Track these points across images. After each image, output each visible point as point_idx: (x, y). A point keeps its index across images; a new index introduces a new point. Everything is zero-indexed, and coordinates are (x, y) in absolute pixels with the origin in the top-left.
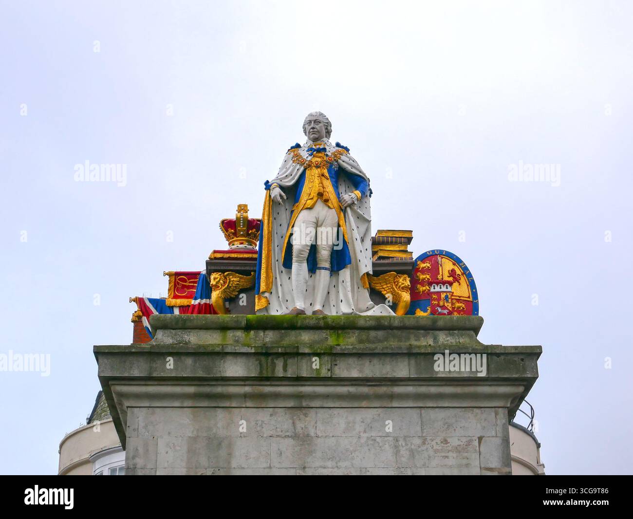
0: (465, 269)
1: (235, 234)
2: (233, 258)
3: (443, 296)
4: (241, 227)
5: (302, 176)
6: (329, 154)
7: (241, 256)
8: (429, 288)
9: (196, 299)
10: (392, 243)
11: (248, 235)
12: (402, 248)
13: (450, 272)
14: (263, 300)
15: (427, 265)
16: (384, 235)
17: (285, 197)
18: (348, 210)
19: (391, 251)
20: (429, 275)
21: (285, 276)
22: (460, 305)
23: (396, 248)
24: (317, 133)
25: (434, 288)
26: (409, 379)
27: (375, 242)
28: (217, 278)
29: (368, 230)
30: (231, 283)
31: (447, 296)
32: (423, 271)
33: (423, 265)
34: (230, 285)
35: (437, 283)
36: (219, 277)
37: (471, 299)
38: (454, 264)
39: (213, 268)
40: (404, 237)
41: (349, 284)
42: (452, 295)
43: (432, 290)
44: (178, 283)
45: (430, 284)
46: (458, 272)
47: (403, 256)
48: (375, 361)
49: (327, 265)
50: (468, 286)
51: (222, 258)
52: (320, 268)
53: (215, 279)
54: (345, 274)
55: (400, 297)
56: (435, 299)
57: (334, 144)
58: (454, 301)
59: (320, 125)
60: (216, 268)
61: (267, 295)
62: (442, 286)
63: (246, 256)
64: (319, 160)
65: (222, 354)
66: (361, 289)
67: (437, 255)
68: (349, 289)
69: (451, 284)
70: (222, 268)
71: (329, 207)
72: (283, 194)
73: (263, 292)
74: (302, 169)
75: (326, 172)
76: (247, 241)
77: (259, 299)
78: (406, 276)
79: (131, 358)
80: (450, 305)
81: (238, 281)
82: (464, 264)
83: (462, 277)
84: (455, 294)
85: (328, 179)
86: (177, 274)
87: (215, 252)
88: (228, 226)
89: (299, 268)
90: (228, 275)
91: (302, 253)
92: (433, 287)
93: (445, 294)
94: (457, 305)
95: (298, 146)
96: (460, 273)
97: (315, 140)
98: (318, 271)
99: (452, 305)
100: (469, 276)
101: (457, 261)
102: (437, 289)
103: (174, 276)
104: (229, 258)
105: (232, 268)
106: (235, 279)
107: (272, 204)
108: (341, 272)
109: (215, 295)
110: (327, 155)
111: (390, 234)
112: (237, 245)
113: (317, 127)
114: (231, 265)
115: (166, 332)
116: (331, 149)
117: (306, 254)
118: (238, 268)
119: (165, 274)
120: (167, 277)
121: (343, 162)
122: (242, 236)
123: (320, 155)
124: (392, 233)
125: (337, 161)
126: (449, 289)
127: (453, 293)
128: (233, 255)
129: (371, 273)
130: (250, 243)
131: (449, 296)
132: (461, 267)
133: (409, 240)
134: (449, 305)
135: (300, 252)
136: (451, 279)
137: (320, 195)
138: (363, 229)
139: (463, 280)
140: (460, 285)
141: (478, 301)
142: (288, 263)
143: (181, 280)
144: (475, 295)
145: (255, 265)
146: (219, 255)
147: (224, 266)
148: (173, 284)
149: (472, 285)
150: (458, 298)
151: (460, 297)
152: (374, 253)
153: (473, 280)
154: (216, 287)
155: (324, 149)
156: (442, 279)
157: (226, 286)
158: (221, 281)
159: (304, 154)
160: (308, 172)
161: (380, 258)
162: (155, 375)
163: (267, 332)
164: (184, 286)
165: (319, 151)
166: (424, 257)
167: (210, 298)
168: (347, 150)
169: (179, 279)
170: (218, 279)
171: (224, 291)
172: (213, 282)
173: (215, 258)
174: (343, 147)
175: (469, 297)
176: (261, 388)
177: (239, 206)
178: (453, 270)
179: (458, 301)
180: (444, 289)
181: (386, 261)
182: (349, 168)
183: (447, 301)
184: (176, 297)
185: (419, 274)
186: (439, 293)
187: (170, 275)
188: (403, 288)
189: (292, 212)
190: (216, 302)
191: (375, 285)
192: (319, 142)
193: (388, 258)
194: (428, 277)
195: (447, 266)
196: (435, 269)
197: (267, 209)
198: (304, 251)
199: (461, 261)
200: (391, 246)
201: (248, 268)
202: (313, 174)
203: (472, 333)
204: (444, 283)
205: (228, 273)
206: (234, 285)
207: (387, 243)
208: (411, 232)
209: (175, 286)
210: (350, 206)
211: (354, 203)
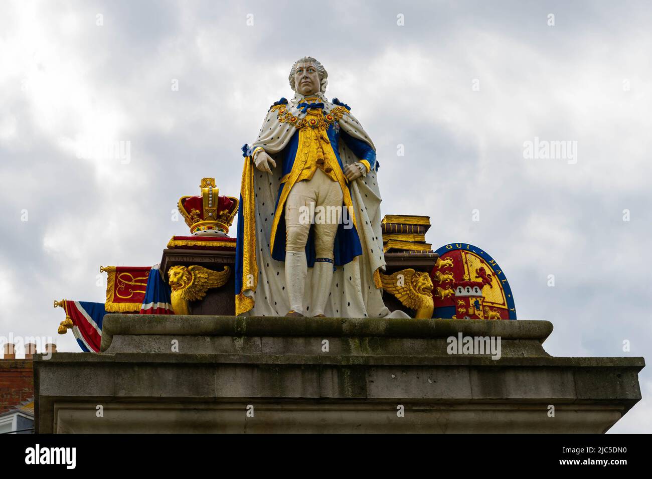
0: (496, 268)
1: (201, 216)
2: (200, 246)
3: (472, 302)
4: (208, 206)
5: (294, 139)
6: (328, 111)
7: (211, 244)
8: (454, 291)
9: (147, 303)
10: (405, 232)
11: (219, 217)
12: (418, 239)
13: (478, 271)
14: (247, 302)
15: (448, 262)
16: (394, 221)
17: (275, 165)
18: (355, 184)
19: (406, 242)
20: (451, 274)
21: (272, 271)
22: (494, 313)
23: (410, 238)
24: (310, 84)
25: (460, 292)
26: (471, 402)
27: (388, 231)
28: (179, 273)
30: (197, 280)
31: (476, 302)
32: (444, 270)
34: (196, 283)
35: (464, 285)
36: (182, 271)
37: (506, 307)
38: (482, 262)
39: (173, 259)
40: (420, 225)
41: (359, 282)
42: (483, 301)
43: (458, 294)
44: (120, 282)
45: (454, 286)
46: (488, 271)
47: (421, 248)
49: (330, 256)
50: (501, 289)
51: (185, 247)
52: (321, 260)
53: (175, 274)
54: (354, 268)
55: (420, 301)
56: (461, 306)
58: (487, 309)
59: (314, 74)
60: (177, 259)
61: (251, 294)
62: (470, 290)
63: (217, 244)
64: (315, 118)
66: (372, 289)
67: (459, 249)
68: (359, 288)
69: (480, 286)
70: (185, 260)
71: (332, 180)
72: (272, 160)
73: (247, 291)
74: (293, 129)
75: (325, 134)
76: (217, 225)
77: (241, 300)
80: (482, 313)
81: (206, 278)
82: (494, 262)
83: (492, 277)
84: (486, 300)
85: (328, 143)
86: (119, 270)
87: (175, 238)
88: (190, 206)
89: (295, 258)
90: (193, 269)
91: (300, 237)
92: (458, 290)
93: (474, 299)
94: (491, 313)
96: (491, 274)
97: (308, 94)
98: (317, 264)
99: (484, 314)
100: (502, 277)
101: (485, 257)
102: (464, 293)
103: (115, 273)
104: (195, 247)
105: (198, 260)
106: (203, 275)
108: (346, 266)
109: (176, 296)
110: (325, 113)
111: (402, 221)
112: (203, 231)
113: (311, 76)
114: (195, 257)
115: (126, 338)
116: (330, 107)
117: (305, 240)
118: (207, 260)
119: (102, 270)
120: (105, 274)
121: (346, 122)
122: (212, 218)
123: (316, 112)
124: (404, 219)
125: (338, 121)
126: (479, 294)
127: (484, 298)
128: (199, 243)
130: (222, 228)
131: (480, 303)
132: (491, 265)
133: (427, 227)
134: (480, 314)
135: (298, 235)
136: (480, 280)
137: (321, 163)
138: (372, 209)
139: (495, 281)
140: (491, 287)
141: (515, 310)
143: (124, 277)
144: (510, 301)
146: (180, 243)
147: (186, 256)
148: (113, 283)
149: (506, 288)
150: (490, 305)
151: (493, 303)
152: (385, 244)
153: (507, 283)
154: (178, 285)
155: (321, 106)
156: (470, 280)
157: (191, 284)
158: (184, 278)
159: (294, 111)
160: (301, 135)
161: (392, 250)
163: (265, 340)
164: (128, 287)
165: (314, 107)
166: (444, 252)
167: (168, 300)
169: (121, 277)
170: (180, 275)
171: (188, 292)
172: (172, 278)
173: (177, 247)
174: (342, 105)
175: (504, 304)
177: (204, 180)
178: (482, 269)
179: (492, 308)
180: (472, 292)
181: (399, 254)
182: (353, 131)
183: (478, 309)
184: (117, 300)
185: (438, 273)
186: (466, 299)
187: (109, 271)
188: (424, 290)
190: (178, 305)
191: (386, 286)
192: (312, 97)
193: (402, 251)
194: (451, 277)
197: (247, 181)
198: (302, 235)
199: (491, 259)
200: (404, 236)
201: (219, 261)
202: (307, 137)
203: (537, 342)
204: (472, 285)
205: (193, 266)
206: (200, 283)
207: (399, 232)
208: (428, 218)
209: (116, 286)
210: (356, 179)
211: (362, 176)
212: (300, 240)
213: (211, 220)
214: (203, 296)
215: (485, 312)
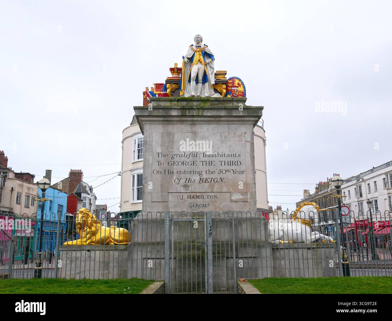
0: (242, 82)
1: (174, 72)
3: (235, 91)
4: (176, 70)
5: (194, 55)
6: (202, 48)
7: (176, 79)
9: (162, 92)
10: (221, 75)
11: (178, 72)
12: (224, 76)
14: (182, 92)
15: (231, 81)
16: (218, 72)
17: (189, 61)
18: (208, 65)
19: (220, 77)
21: (189, 85)
23: (222, 76)
24: (198, 41)
26: (225, 116)
27: (216, 75)
29: (213, 71)
31: (237, 91)
32: (230, 83)
33: (230, 81)
34: (173, 88)
35: (234, 87)
37: (244, 92)
39: (167, 82)
40: (224, 73)
41: (208, 87)
43: (232, 89)
45: (232, 87)
46: (240, 83)
47: (224, 79)
48: (215, 110)
49: (201, 82)
51: (170, 80)
52: (199, 83)
53: (168, 86)
54: (207, 84)
55: (223, 91)
56: (233, 92)
57: (203, 45)
59: (199, 38)
60: (168, 82)
61: (183, 91)
63: (177, 79)
64: (199, 49)
65: (171, 109)
66: (211, 89)
67: (234, 78)
68: (208, 89)
69: (238, 87)
70: (171, 82)
71: (202, 64)
72: (188, 60)
73: (182, 90)
74: (194, 52)
75: (201, 53)
76: (177, 74)
77: (181, 92)
78: (225, 85)
79: (144, 110)
84: (239, 90)
85: (201, 55)
86: (157, 84)
87: (168, 78)
88: (172, 70)
89: (193, 83)
94: (240, 93)
95: (192, 45)
97: (198, 43)
98: (198, 83)
100: (243, 84)
101: (240, 80)
102: (234, 89)
104: (172, 80)
105: (173, 82)
106: (174, 86)
107: (185, 63)
108: (205, 84)
109: (168, 90)
111: (220, 72)
112: (174, 76)
113: (198, 39)
115: (154, 102)
116: (202, 46)
117: (195, 79)
118: (175, 82)
119: (153, 84)
120: (154, 85)
122: (176, 73)
123: (199, 48)
125: (204, 50)
126: (237, 89)
128: (173, 79)
129: (214, 84)
130: (178, 75)
133: (226, 74)
134: (237, 93)
135: (193, 78)
136: (238, 86)
137: (199, 60)
138: (212, 70)
139: (242, 86)
142: (189, 81)
143: (158, 86)
144: (245, 90)
145: (180, 82)
146: (169, 79)
149: (244, 87)
152: (215, 78)
154: (169, 88)
155: (200, 46)
156: (235, 85)
157: (171, 88)
158: (170, 86)
159: (194, 48)
160: (195, 53)
161: (217, 79)
162: (151, 115)
163: (184, 102)
164: (159, 88)
165: (199, 47)
166: (230, 79)
167: (167, 91)
168: (207, 46)
171: (171, 90)
172: (167, 87)
173: (168, 80)
174: (206, 45)
176: (182, 118)
177: (175, 64)
178: (239, 83)
180: (236, 88)
181: (219, 80)
182: (208, 52)
184: (157, 91)
185: (228, 84)
186: (234, 90)
187: (155, 84)
188: (224, 88)
189: (191, 66)
190: (169, 92)
191: (216, 87)
192: (199, 44)
193: (219, 79)
194: (231, 85)
195: (237, 82)
196: (233, 83)
197: (183, 65)
201: (178, 83)
202: (197, 55)
203: (244, 102)
204: (236, 87)
205: (172, 84)
207: (219, 75)
208: (226, 71)
209: (156, 88)
210: (208, 64)
211: (209, 63)
214: (174, 90)
215: (238, 93)
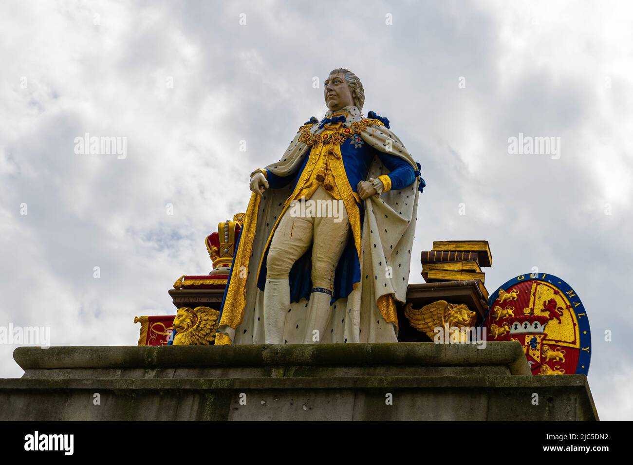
0: (575, 300)
1: (218, 252)
2: (208, 285)
3: (528, 339)
4: (225, 243)
5: (304, 157)
8: (510, 329)
10: (453, 260)
12: (467, 267)
13: (547, 304)
14: (226, 340)
15: (512, 294)
16: (443, 248)
17: (267, 185)
18: (369, 205)
19: (450, 272)
20: (512, 309)
22: (554, 354)
23: (458, 267)
24: (335, 97)
25: (516, 328)
27: (426, 260)
28: (182, 316)
30: (204, 322)
31: (534, 341)
33: (506, 296)
34: (202, 326)
35: (522, 321)
36: (186, 314)
37: (578, 346)
38: (556, 293)
39: (178, 301)
40: (473, 251)
42: (544, 339)
43: (513, 331)
44: (153, 333)
45: (511, 322)
49: (325, 285)
50: (575, 325)
51: (192, 286)
52: (314, 290)
58: (545, 347)
59: (342, 85)
61: (228, 330)
62: (529, 325)
66: (382, 324)
67: (532, 280)
69: (544, 321)
70: (191, 300)
71: (333, 198)
72: (265, 180)
74: (307, 148)
75: (337, 150)
78: (463, 306)
80: (538, 353)
81: (214, 321)
82: (574, 292)
84: (549, 337)
85: (339, 159)
86: (152, 320)
90: (198, 311)
91: (277, 263)
92: (514, 327)
93: (532, 337)
94: (550, 353)
95: (313, 121)
96: (564, 306)
98: (311, 294)
99: (541, 354)
100: (581, 310)
101: (562, 287)
102: (521, 329)
103: (148, 323)
104: (203, 286)
110: (345, 127)
111: (452, 247)
112: (219, 268)
113: (336, 88)
114: (202, 297)
116: (355, 120)
119: (137, 320)
120: (139, 324)
121: (371, 135)
122: (228, 254)
123: (335, 126)
124: (455, 246)
125: (360, 135)
126: (540, 329)
127: (546, 335)
131: (539, 340)
132: (567, 296)
134: (536, 355)
136: (546, 314)
137: (321, 181)
138: (394, 236)
140: (560, 323)
141: (590, 350)
143: (156, 327)
144: (586, 340)
147: (193, 297)
148: (145, 334)
149: (583, 324)
150: (553, 343)
151: (557, 341)
153: (585, 317)
155: (343, 119)
156: (532, 313)
157: (195, 327)
158: (188, 320)
159: (316, 129)
161: (431, 279)
165: (335, 121)
166: (513, 284)
169: (154, 328)
170: (184, 317)
171: (191, 335)
172: (176, 322)
174: (379, 118)
175: (574, 343)
178: (552, 303)
179: (553, 347)
180: (531, 329)
183: (534, 348)
185: (497, 308)
186: (521, 337)
187: (142, 320)
191: (417, 322)
192: (340, 112)
194: (510, 312)
195: (543, 295)
196: (524, 301)
198: (280, 260)
199: (570, 289)
200: (451, 264)
202: (316, 154)
204: (533, 319)
205: (198, 308)
206: (208, 327)
207: (445, 261)
208: (486, 243)
209: (148, 336)
210: (370, 197)
211: (376, 193)
212: (278, 265)
213: (228, 257)
214: (211, 340)
215: (542, 352)
